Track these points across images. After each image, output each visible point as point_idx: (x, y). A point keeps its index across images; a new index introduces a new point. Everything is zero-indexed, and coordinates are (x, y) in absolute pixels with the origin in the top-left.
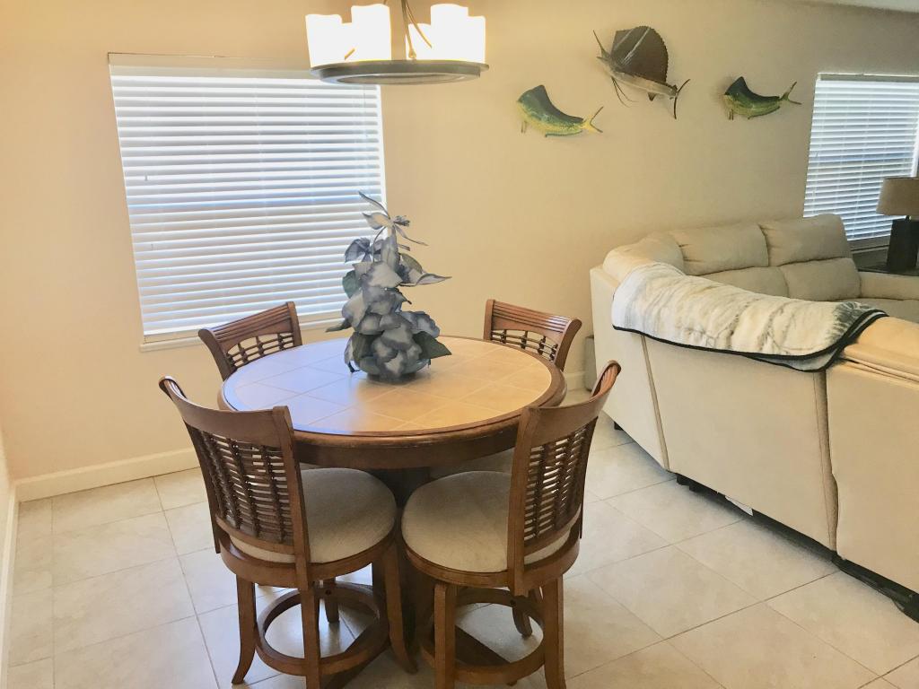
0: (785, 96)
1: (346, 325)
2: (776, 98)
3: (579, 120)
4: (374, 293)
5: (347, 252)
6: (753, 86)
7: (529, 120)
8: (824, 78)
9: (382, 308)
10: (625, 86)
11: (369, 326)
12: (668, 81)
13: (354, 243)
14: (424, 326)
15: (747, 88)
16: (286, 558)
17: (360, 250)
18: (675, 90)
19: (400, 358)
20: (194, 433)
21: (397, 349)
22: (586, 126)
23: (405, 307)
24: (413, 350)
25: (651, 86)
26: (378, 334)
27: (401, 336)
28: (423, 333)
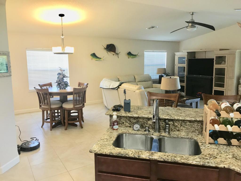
0: (137, 55)
1: (57, 82)
2: (136, 55)
3: (101, 58)
4: (60, 78)
5: (58, 74)
6: (132, 53)
7: (92, 58)
8: (145, 52)
9: (61, 80)
10: (109, 53)
11: (59, 82)
12: (116, 52)
13: (58, 73)
14: (66, 83)
15: (131, 54)
16: (48, 107)
17: (59, 74)
18: (117, 54)
19: (63, 86)
20: (37, 93)
21: (63, 85)
22: (102, 59)
23: (64, 81)
24: (65, 85)
25: (113, 53)
26: (60, 83)
27: (63, 83)
28: (66, 84)
